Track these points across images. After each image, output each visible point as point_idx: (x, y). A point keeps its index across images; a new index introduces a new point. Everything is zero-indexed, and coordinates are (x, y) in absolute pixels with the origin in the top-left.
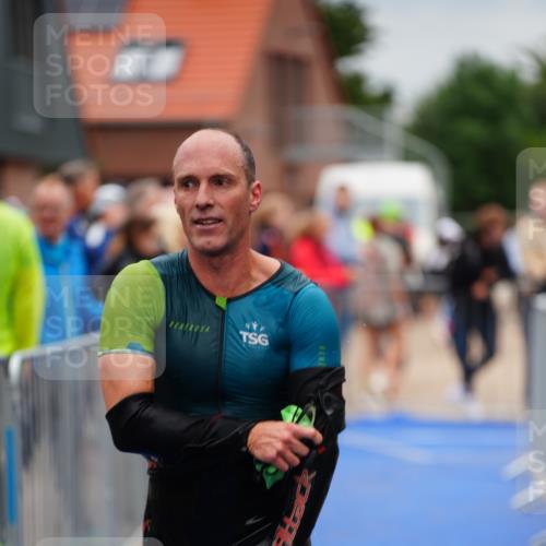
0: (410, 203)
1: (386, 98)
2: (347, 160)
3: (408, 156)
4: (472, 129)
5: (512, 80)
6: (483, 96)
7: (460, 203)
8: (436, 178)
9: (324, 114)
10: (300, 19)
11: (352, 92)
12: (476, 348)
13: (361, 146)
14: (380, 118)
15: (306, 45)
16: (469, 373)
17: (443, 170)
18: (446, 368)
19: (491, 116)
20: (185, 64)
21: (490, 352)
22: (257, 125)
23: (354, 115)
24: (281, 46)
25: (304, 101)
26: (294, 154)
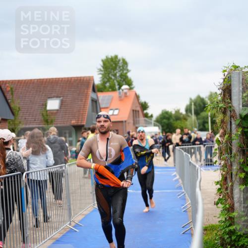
1: (152, 116)
3: (155, 125)
4: (165, 120)
5: (171, 113)
8: (159, 128)
9: (142, 119)
10: (138, 105)
11: (146, 115)
13: (147, 124)
14: (151, 120)
15: (139, 109)
16: (166, 160)
19: (168, 119)
20: (119, 112)
21: (169, 156)
22: (132, 121)
23: (146, 119)
24: (134, 109)
25: (139, 117)
26: (137, 126)
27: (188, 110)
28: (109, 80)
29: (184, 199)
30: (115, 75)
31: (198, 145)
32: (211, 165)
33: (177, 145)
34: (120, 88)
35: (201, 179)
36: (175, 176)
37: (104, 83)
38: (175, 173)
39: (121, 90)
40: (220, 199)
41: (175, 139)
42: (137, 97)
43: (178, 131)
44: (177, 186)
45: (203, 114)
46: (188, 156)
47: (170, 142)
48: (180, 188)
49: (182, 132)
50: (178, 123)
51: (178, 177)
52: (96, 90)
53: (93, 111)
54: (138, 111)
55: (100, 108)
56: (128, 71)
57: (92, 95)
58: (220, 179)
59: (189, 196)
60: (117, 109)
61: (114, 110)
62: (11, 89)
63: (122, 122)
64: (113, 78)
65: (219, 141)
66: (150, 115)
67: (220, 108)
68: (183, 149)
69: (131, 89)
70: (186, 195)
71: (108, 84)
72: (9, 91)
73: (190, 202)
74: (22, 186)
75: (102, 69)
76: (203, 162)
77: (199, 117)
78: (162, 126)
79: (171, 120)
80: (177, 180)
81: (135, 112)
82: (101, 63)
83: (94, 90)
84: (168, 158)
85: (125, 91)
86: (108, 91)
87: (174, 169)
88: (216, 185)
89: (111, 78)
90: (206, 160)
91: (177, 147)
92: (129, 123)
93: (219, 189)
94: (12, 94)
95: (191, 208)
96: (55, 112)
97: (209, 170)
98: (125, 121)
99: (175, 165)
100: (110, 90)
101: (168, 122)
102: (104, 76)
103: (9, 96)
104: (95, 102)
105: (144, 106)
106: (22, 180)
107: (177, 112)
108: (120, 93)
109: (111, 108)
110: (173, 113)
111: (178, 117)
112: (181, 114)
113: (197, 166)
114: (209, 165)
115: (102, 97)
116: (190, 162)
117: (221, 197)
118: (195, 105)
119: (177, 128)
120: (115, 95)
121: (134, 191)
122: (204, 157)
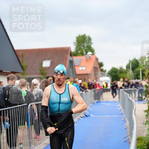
0: (108, 81)
1: (105, 71)
2: (102, 77)
3: (107, 76)
4: (114, 74)
5: (117, 69)
6: (114, 70)
7: (113, 80)
9: (99, 72)
10: (97, 64)
11: (102, 70)
12: (114, 94)
13: (103, 75)
14: (105, 73)
15: (98, 66)
17: (111, 77)
18: (112, 96)
19: (115, 72)
20: (86, 68)
22: (93, 74)
23: (102, 72)
24: (95, 66)
25: (98, 71)
26: (97, 76)
27: (128, 67)
28: (80, 49)
29: (125, 121)
30: (84, 46)
31: (133, 88)
32: (142, 100)
33: (121, 88)
34: (86, 54)
35: (135, 109)
36: (119, 107)
37: (77, 51)
38: (119, 105)
39: (87, 55)
40: (147, 121)
41: (120, 84)
42: (97, 59)
43: (122, 79)
44: (120, 113)
45: (137, 69)
46: (127, 95)
47: (117, 86)
48: (122, 114)
49: (124, 81)
50: (121, 75)
51: (121, 107)
52: (72, 55)
53: (70, 67)
54: (97, 68)
55: (75, 66)
56: (92, 43)
57: (69, 58)
58: (147, 109)
59: (128, 119)
60: (84, 66)
61: (83, 67)
62: (22, 54)
63: (87, 74)
64: (82, 47)
65: (147, 86)
66: (104, 70)
67: (148, 66)
68: (124, 90)
69: (93, 54)
70: (126, 118)
71: (79, 52)
72: (20, 56)
73: (128, 123)
74: (28, 113)
75: (76, 42)
76: (136, 99)
77: (134, 71)
78: (112, 77)
79: (117, 73)
80: (120, 110)
81: (95, 69)
82: (76, 39)
83: (71, 55)
84: (115, 96)
85: (90, 56)
86: (79, 55)
87: (119, 103)
88: (145, 112)
89: (81, 48)
90: (139, 97)
91: (121, 90)
92: (92, 75)
93: (147, 115)
94: (22, 58)
95: (129, 127)
96: (48, 68)
97: (140, 103)
98: (90, 74)
99: (119, 100)
100: (81, 55)
101: (115, 75)
102: (77, 47)
103: (21, 59)
104: (71, 62)
105: (101, 65)
106: (28, 109)
107: (121, 68)
108: (86, 57)
109: (81, 66)
110: (119, 69)
111: (121, 71)
112: (123, 69)
113: (133, 101)
114: (140, 100)
115: (76, 59)
116: (129, 99)
117: (148, 120)
118: (132, 64)
119: (121, 78)
120: (83, 58)
121: (95, 116)
122: (137, 95)
